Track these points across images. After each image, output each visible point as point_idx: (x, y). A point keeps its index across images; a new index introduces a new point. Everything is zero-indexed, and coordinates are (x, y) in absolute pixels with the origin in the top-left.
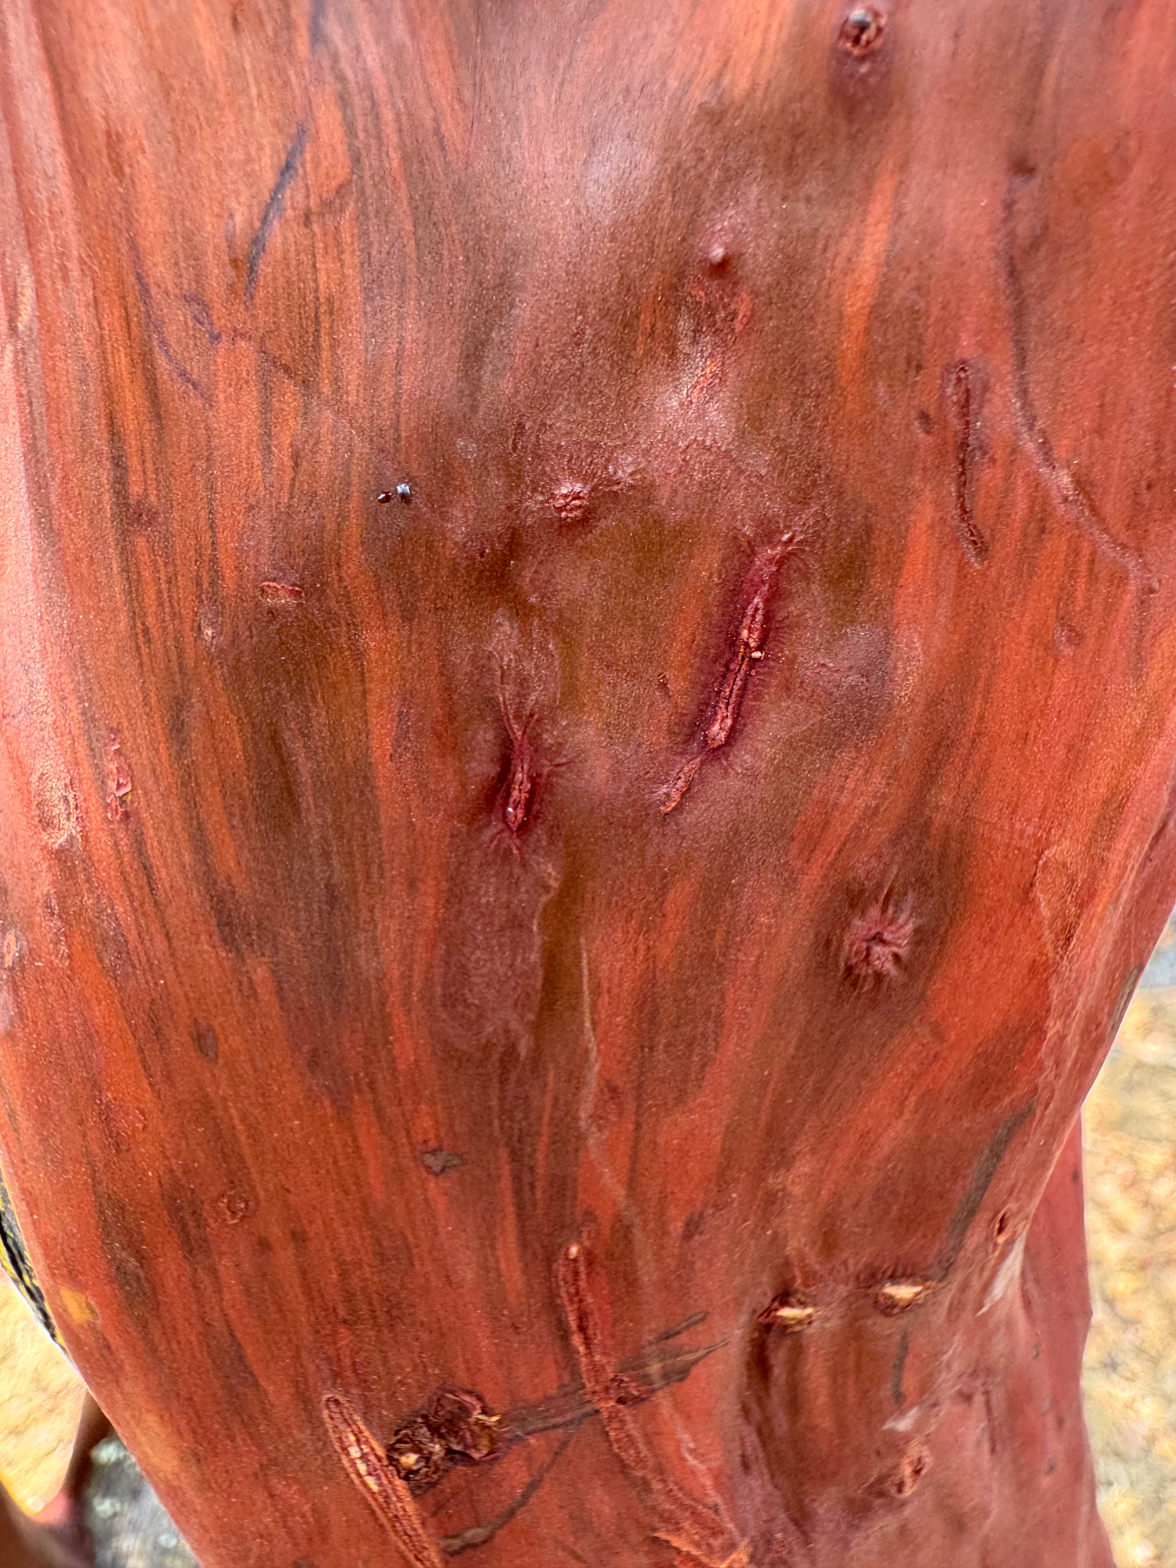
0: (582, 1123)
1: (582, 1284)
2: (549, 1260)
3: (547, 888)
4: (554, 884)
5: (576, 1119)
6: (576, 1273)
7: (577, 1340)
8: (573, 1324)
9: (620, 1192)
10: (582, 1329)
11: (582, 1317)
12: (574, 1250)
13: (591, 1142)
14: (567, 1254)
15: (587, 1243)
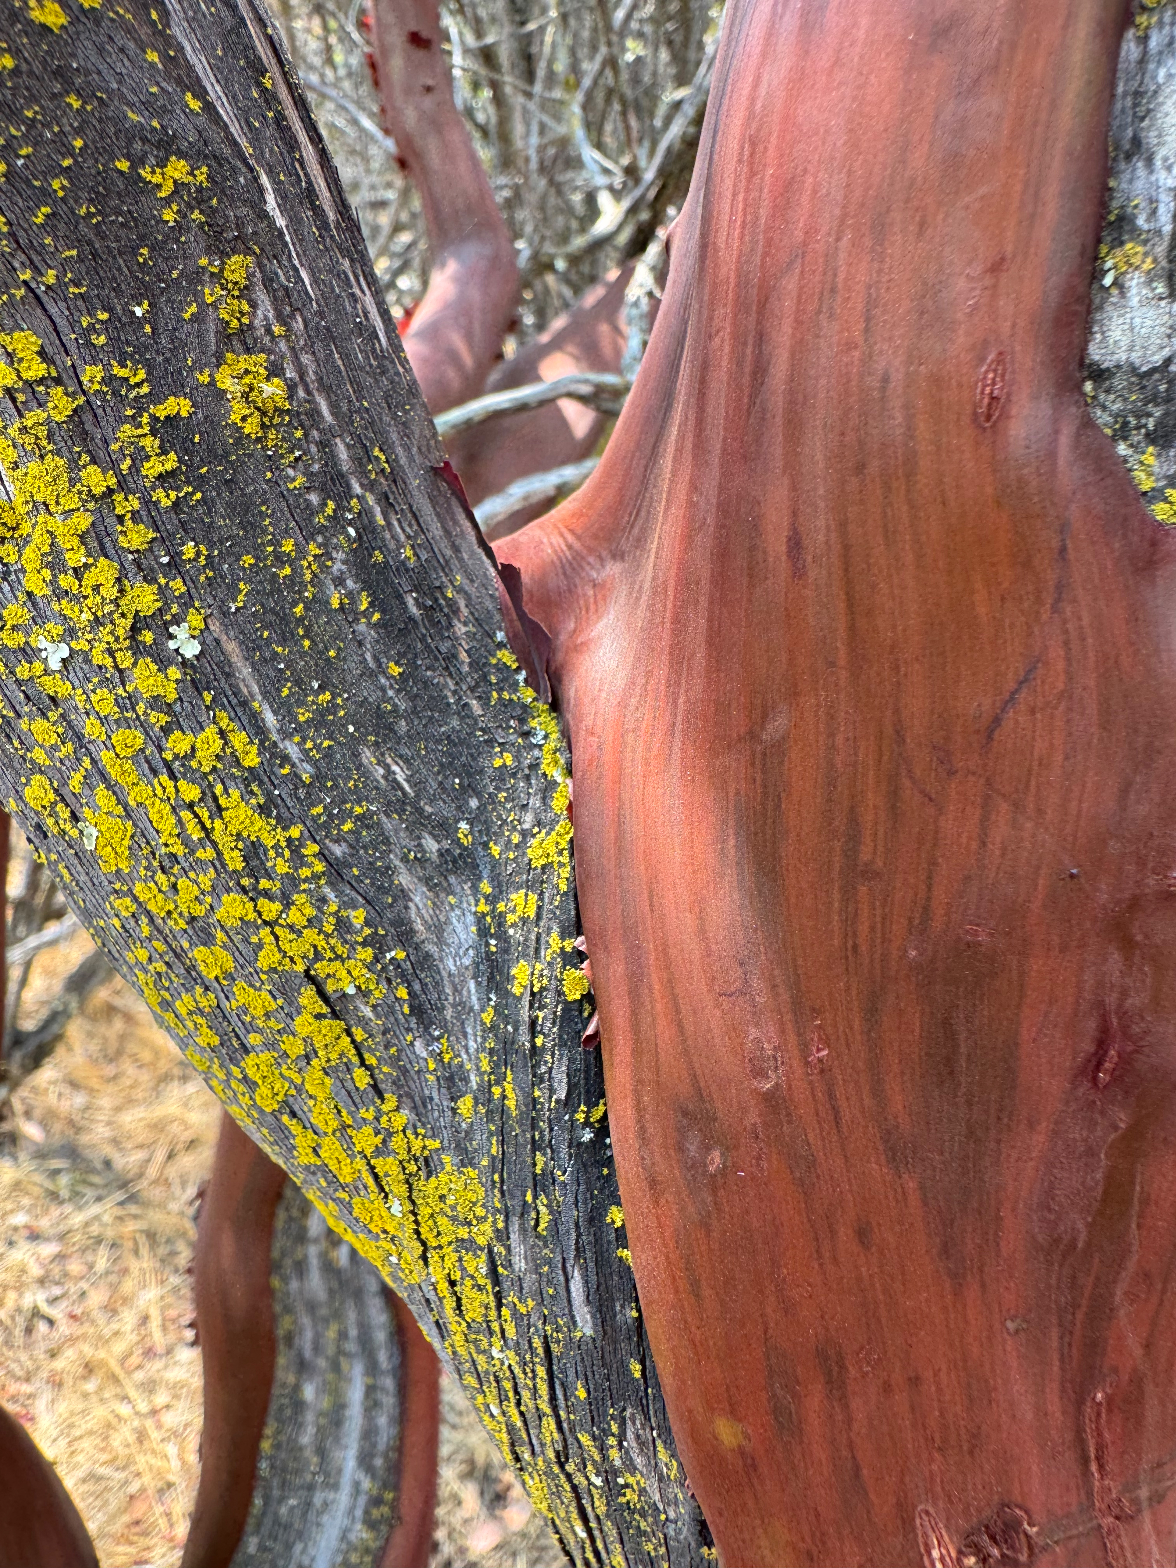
0: (1117, 1299)
1: (1103, 1421)
2: (1080, 1403)
3: (1116, 1128)
4: (1122, 1125)
5: (1112, 1295)
6: (1099, 1415)
7: (1094, 1467)
8: (1093, 1456)
9: (1138, 1352)
10: (1098, 1458)
11: (1100, 1448)
12: (1099, 1396)
13: (1122, 1312)
14: (1094, 1399)
15: (1109, 1391)
